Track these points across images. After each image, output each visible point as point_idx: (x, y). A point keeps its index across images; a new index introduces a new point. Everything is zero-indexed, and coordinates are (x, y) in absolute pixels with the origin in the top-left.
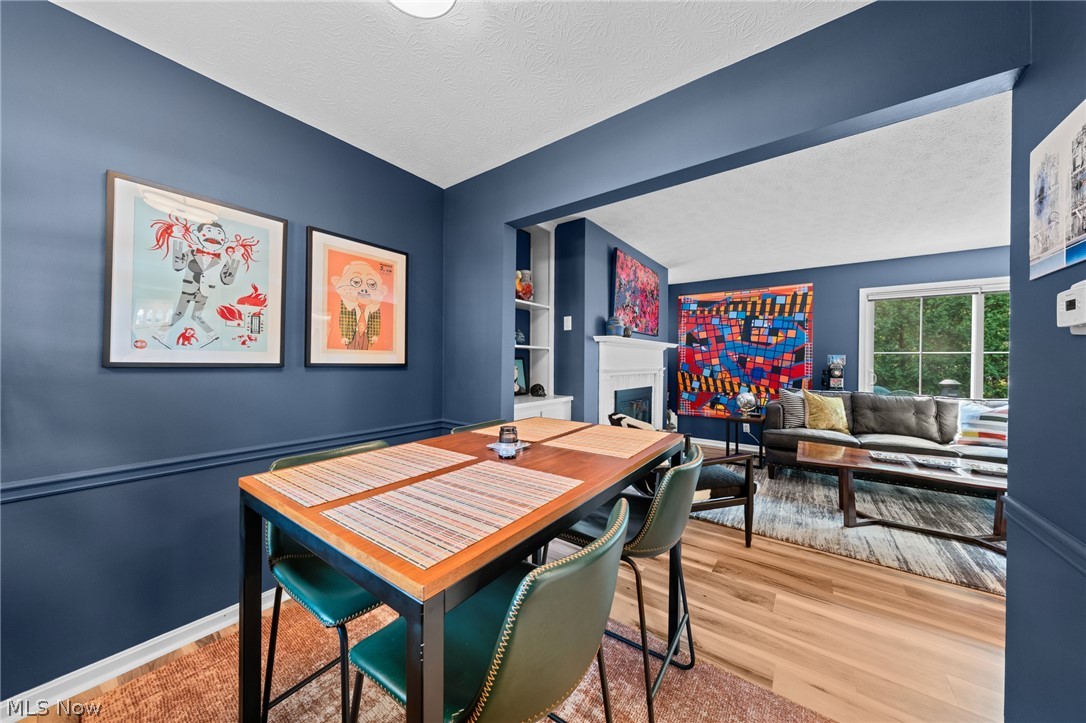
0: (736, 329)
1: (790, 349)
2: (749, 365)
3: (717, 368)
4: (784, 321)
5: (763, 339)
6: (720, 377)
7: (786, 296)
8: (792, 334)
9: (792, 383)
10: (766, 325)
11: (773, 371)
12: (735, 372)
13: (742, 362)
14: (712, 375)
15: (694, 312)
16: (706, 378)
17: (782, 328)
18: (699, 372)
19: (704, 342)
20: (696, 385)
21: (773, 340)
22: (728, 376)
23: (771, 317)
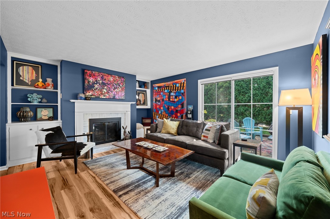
0: (167, 96)
1: (180, 103)
2: (170, 110)
3: (162, 111)
4: (178, 93)
5: (173, 100)
6: (163, 114)
7: (179, 83)
8: (180, 97)
9: (181, 116)
10: (174, 95)
11: (176, 112)
12: (166, 112)
13: (168, 108)
14: (161, 113)
15: (157, 90)
16: (160, 114)
17: (178, 96)
18: (158, 112)
19: (159, 101)
20: (157, 117)
21: (176, 100)
23: (175, 92)
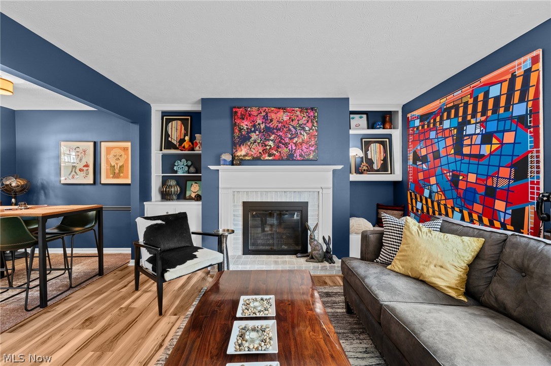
0: (450, 141)
1: (507, 160)
2: (462, 185)
3: (435, 188)
4: (499, 120)
5: (475, 151)
6: (436, 199)
7: (501, 82)
8: (509, 137)
9: (510, 211)
10: (478, 131)
11: (487, 194)
12: (448, 194)
13: (454, 182)
14: (430, 196)
15: (418, 128)
16: (426, 198)
17: (497, 132)
18: (422, 193)
19: (424, 159)
20: (419, 206)
21: (486, 150)
22: (443, 198)
23: (483, 118)
